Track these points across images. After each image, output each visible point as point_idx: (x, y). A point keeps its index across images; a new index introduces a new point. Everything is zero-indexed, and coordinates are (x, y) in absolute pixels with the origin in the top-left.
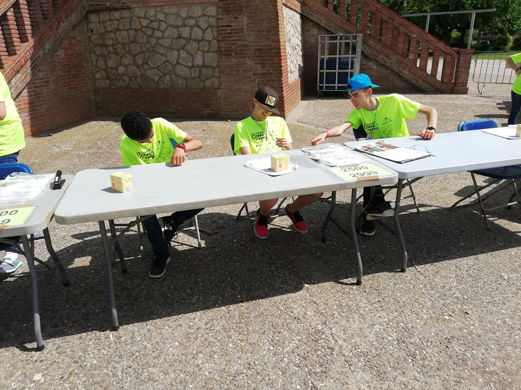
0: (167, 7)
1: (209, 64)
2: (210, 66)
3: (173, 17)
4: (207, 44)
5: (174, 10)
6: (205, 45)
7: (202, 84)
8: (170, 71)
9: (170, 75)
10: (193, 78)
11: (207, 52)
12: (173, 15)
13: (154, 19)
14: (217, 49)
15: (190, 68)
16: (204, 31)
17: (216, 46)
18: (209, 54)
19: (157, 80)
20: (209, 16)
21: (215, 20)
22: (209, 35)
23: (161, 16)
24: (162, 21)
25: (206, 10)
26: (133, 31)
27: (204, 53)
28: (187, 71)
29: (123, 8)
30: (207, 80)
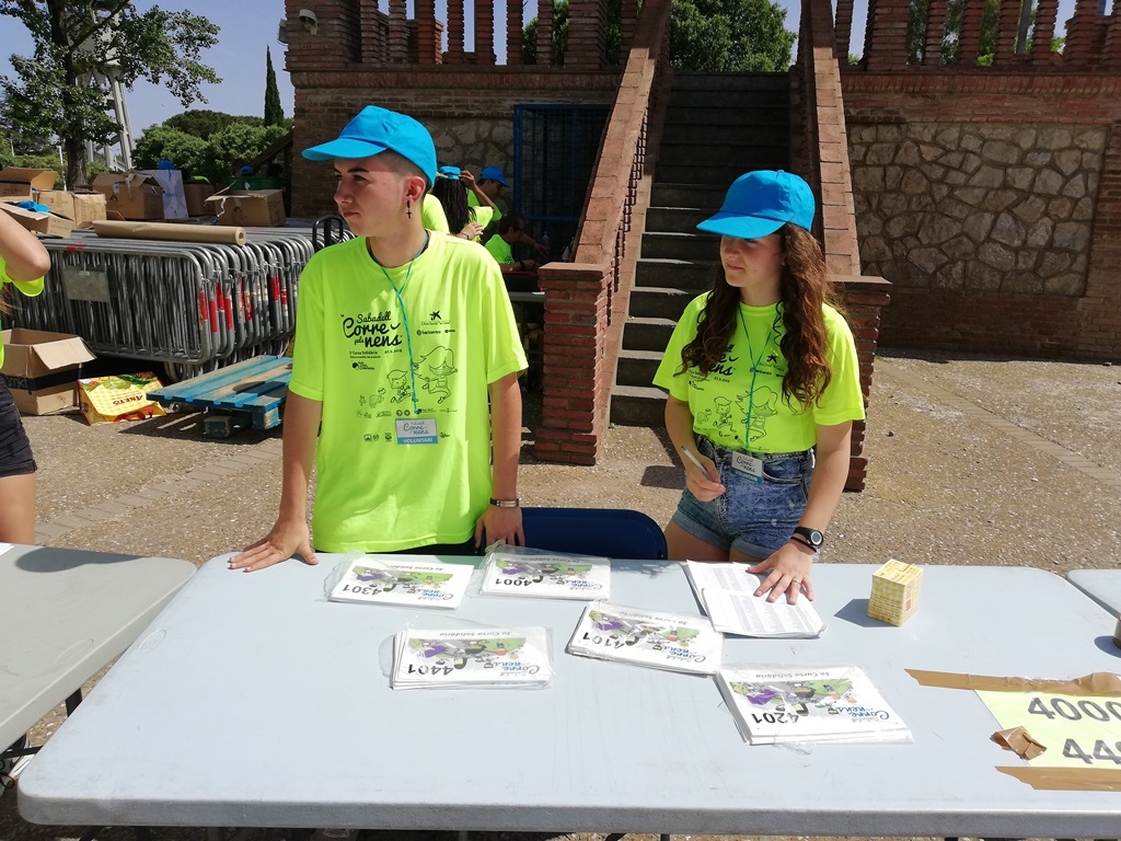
0: (990, 126)
1: (1065, 245)
2: (1067, 250)
3: (998, 146)
4: (1068, 205)
5: (1005, 132)
6: (1064, 206)
7: (1040, 286)
8: (966, 254)
9: (966, 262)
10: (1020, 273)
11: (1065, 221)
12: (1000, 143)
13: (953, 148)
14: (1090, 217)
15: (1016, 251)
16: (1067, 179)
17: (1090, 210)
18: (1068, 224)
19: (930, 272)
20: (1083, 151)
21: (1096, 158)
22: (1077, 187)
23: (971, 143)
24: (971, 152)
25: (1080, 137)
26: (899, 169)
27: (1057, 221)
28: (1010, 256)
29: (886, 122)
30: (1053, 276)
